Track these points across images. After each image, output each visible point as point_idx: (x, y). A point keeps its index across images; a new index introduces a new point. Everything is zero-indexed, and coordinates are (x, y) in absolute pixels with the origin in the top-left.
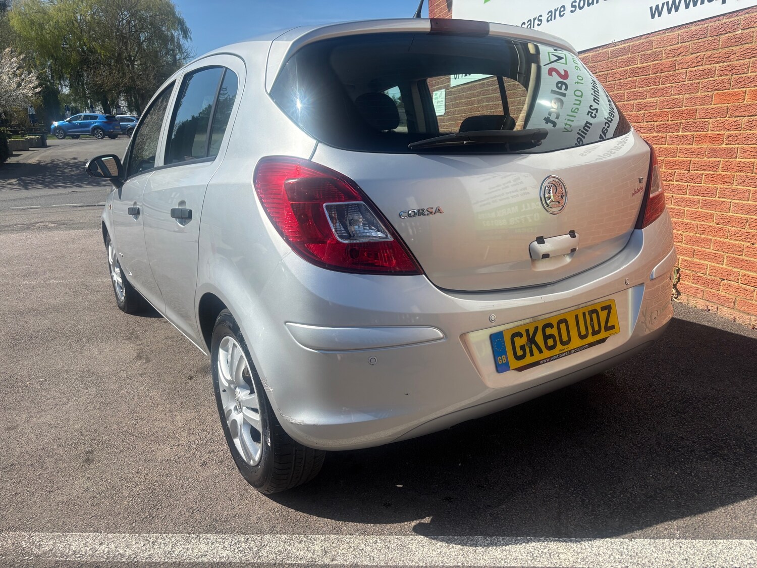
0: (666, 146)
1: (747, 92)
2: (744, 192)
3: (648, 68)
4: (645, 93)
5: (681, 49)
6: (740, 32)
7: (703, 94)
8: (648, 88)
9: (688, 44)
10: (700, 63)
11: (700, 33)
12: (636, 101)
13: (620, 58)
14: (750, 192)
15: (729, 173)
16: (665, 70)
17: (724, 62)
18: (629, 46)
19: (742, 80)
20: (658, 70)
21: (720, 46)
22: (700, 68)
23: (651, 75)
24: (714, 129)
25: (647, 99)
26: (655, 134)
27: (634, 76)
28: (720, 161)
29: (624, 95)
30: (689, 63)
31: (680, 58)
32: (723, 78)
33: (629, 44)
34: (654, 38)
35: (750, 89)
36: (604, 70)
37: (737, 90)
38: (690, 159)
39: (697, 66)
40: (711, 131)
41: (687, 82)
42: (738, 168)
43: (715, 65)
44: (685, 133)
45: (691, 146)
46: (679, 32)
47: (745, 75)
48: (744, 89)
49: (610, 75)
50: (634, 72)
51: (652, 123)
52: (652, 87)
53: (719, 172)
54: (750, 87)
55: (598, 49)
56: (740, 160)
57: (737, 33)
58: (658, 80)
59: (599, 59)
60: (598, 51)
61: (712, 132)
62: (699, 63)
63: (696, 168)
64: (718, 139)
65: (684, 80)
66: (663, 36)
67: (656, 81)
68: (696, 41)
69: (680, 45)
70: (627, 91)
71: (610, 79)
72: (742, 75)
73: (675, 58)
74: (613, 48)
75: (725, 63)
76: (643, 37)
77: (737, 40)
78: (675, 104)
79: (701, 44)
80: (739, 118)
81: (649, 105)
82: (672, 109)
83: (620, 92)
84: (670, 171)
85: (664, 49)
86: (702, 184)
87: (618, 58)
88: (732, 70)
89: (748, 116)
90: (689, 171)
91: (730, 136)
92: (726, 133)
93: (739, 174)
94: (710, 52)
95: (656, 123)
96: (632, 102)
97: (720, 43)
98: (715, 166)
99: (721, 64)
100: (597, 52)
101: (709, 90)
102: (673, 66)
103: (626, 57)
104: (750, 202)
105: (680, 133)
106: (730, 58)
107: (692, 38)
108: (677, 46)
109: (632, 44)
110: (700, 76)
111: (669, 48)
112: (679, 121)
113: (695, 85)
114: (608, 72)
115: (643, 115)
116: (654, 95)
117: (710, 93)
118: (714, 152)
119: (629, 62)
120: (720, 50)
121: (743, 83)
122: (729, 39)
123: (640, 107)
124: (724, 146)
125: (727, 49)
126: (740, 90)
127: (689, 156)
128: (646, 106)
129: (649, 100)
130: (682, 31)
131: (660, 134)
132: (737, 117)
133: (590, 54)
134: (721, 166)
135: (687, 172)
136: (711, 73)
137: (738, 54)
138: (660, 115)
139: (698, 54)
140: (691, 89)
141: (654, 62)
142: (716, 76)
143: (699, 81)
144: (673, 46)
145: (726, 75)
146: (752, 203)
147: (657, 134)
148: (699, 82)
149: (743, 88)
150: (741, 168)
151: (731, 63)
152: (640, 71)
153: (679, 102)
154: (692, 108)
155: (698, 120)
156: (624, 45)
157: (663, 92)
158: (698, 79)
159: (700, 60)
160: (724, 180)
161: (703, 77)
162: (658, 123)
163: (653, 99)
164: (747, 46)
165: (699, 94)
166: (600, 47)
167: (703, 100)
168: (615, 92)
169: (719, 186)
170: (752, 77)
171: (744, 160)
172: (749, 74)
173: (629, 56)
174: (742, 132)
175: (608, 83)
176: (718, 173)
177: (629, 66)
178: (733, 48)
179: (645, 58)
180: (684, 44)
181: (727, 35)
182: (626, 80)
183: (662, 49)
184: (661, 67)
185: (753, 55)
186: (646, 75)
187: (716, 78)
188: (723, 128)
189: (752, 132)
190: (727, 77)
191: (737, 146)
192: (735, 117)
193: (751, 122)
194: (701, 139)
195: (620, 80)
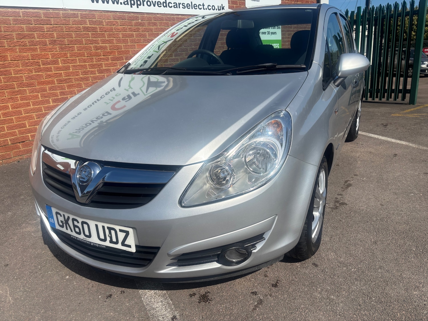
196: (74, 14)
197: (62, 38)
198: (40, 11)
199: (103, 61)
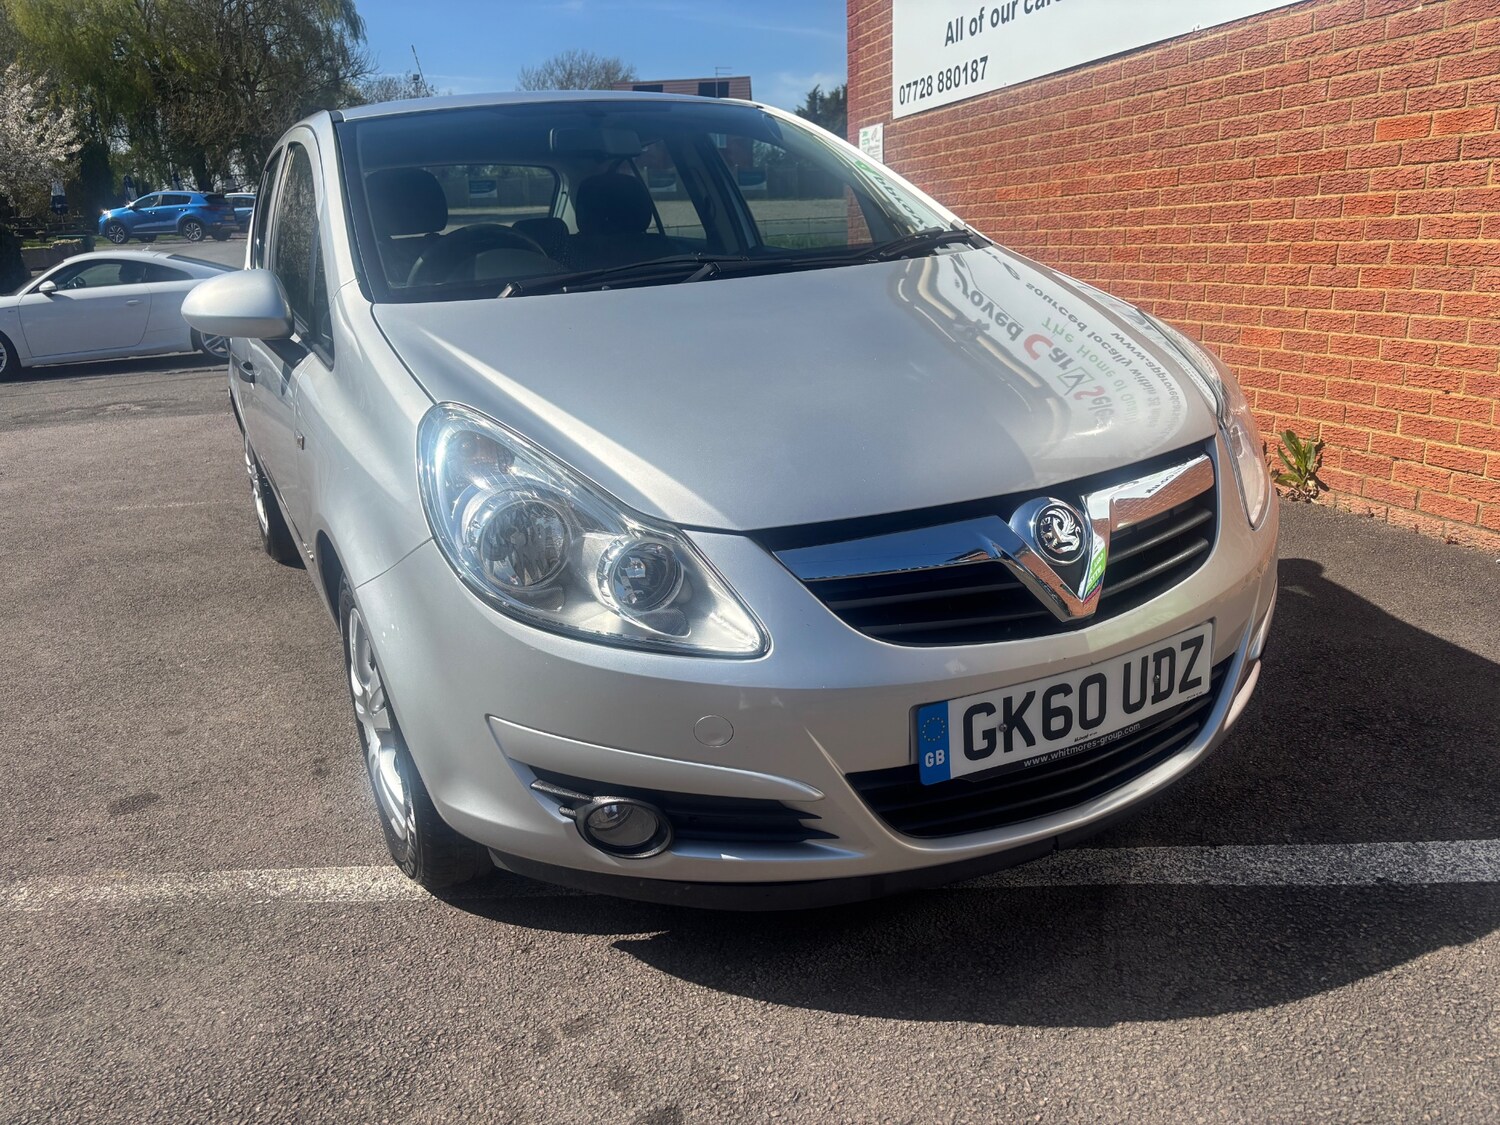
0: (1294, 220)
1: (1434, 118)
2: (1430, 298)
4: (1255, 124)
5: (1318, 41)
6: (1420, 9)
7: (1357, 123)
8: (1260, 114)
9: (1330, 31)
10: (1352, 67)
11: (1352, 12)
12: (1239, 140)
13: (1209, 59)
14: (1440, 299)
15: (1404, 266)
16: (1291, 80)
17: (1392, 65)
18: (1225, 37)
19: (1424, 96)
20: (1277, 80)
21: (1386, 36)
22: (1352, 76)
23: (1265, 91)
24: (1377, 186)
25: (1259, 136)
26: (1273, 199)
27: (1234, 93)
28: (1388, 245)
29: (1218, 129)
30: (1333, 68)
31: (1317, 58)
32: (1391, 93)
33: (1224, 33)
34: (1269, 21)
35: (1439, 112)
36: (1180, 82)
37: (1416, 115)
38: (1336, 243)
39: (1346, 73)
40: (1372, 190)
41: (1328, 102)
42: (1419, 257)
43: (1377, 70)
44: (1327, 196)
45: (1337, 220)
46: (1314, 10)
47: (1430, 87)
48: (1429, 114)
49: (1192, 92)
50: (1234, 86)
51: (1269, 179)
52: (1268, 113)
53: (1388, 264)
54: (1439, 108)
55: (1169, 44)
56: (1423, 241)
57: (1415, 10)
58: (1277, 100)
59: (1170, 62)
60: (1169, 47)
61: (1375, 193)
62: (1349, 66)
63: (1346, 260)
64: (1385, 204)
65: (1323, 98)
66: (1285, 18)
67: (1274, 101)
68: (1343, 27)
69: (1316, 34)
70: (1224, 120)
71: (1191, 99)
72: (1425, 88)
73: (1307, 59)
74: (1195, 42)
75: (1395, 67)
76: (1250, 20)
77: (1416, 23)
78: (1311, 141)
79: (1353, 32)
80: (1420, 166)
81: (1262, 145)
82: (1303, 153)
83: (1210, 122)
84: (1301, 266)
85: (1288, 41)
86: (1358, 289)
87: (1206, 60)
88: (1407, 79)
89: (1436, 161)
90: (1335, 264)
91: (1405, 198)
92: (1399, 193)
93: (1421, 267)
94: (1369, 46)
95: (1275, 179)
96: (1231, 141)
97: (1387, 30)
98: (1379, 254)
99: (1389, 68)
100: (1168, 49)
101: (1367, 116)
102: (1304, 73)
103: (1221, 56)
104: (1441, 317)
105: (1319, 196)
106: (1404, 56)
107: (1336, 20)
108: (1310, 35)
109: (1229, 33)
110: (1351, 91)
111: (1296, 40)
112: (1316, 175)
113: (1343, 107)
114: (1187, 86)
115: (1251, 165)
116: (1271, 125)
117: (1370, 122)
118: (1379, 229)
119: (1225, 67)
120: (1387, 42)
121: (1426, 102)
122: (1402, 22)
123: (1247, 150)
124: (1395, 217)
125: (1398, 40)
126: (1423, 114)
127: (1335, 238)
128: (1256, 149)
129: (1263, 136)
130: (1319, 8)
131: (1283, 199)
132: (1418, 163)
133: (1155, 53)
134: (1390, 254)
135: (1331, 266)
136: (1371, 85)
137: (1418, 49)
138: (1283, 164)
139: (1348, 51)
140: (1337, 115)
141: (1271, 67)
142: (1379, 90)
143: (1350, 99)
144: (1305, 36)
145: (1396, 88)
146: (1444, 318)
147: (1277, 199)
148: (1351, 102)
149: (1427, 110)
150: (1424, 255)
151: (1405, 65)
152: (1245, 82)
153: (1314, 140)
154: (1338, 149)
155: (1349, 171)
156: (1216, 36)
157: (1287, 122)
158: (1349, 96)
159: (1351, 61)
160: (1398, 279)
161: (1356, 92)
162: (1278, 178)
163: (1270, 134)
164: (1432, 34)
165: (1350, 123)
166: (1171, 39)
167: (1360, 135)
168: (1201, 124)
169: (1386, 290)
170: (1442, 91)
171: (1430, 241)
172: (1437, 86)
173: (1226, 55)
174: (1425, 190)
175: (1188, 106)
176: (1385, 266)
177: (1225, 74)
178: (1409, 38)
179: (1254, 59)
180: (1322, 32)
181: (1398, 14)
182: (1221, 101)
183: (1284, 41)
184: (1282, 76)
185: (1443, 51)
186: (1256, 91)
187: (1380, 94)
188: (1394, 185)
189: (1443, 190)
190: (1398, 92)
191: (1418, 216)
192: (1414, 164)
193: (1439, 172)
194: (1355, 206)
195: (1209, 100)
196: (1216, 40)
197: (1176, 126)
198: (1152, 53)
199: (1251, 198)
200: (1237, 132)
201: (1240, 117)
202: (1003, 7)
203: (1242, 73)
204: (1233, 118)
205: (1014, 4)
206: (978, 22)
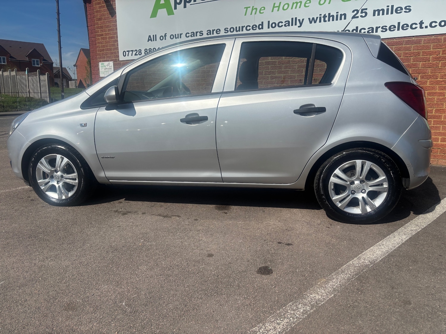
3: (275, 62)
12: (270, 75)
22: (303, 64)
30: (297, 62)
72: (323, 68)
110: (303, 67)
141: (279, 60)
143: (303, 69)
177: (265, 60)
200: (269, 74)
201: (270, 70)
202: (175, 35)
203: (270, 61)
204: (268, 70)
205: (181, 34)
206: (164, 37)
